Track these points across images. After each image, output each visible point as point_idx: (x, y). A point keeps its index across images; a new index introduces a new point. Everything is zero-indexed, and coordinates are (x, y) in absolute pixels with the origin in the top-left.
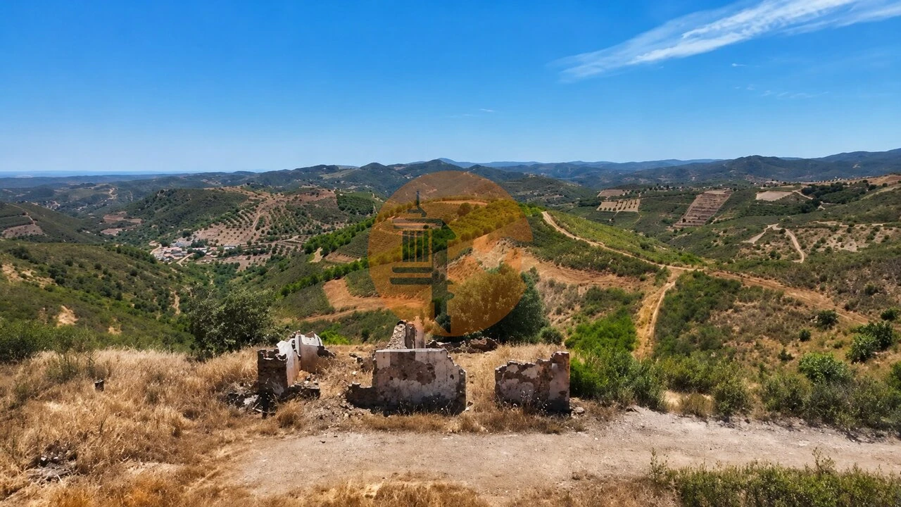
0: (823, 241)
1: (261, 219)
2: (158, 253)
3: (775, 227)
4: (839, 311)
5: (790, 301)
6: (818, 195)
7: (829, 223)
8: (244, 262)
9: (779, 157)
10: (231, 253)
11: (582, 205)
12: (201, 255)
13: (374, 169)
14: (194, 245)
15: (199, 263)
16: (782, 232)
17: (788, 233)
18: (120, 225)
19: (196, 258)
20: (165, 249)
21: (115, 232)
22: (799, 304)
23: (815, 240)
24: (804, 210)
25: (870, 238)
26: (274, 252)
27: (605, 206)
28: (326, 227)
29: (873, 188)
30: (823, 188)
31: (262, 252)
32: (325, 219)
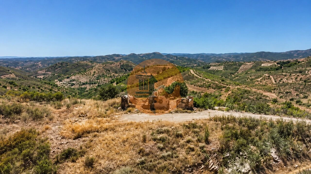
0: (282, 79)
1: (94, 72)
2: (58, 83)
3: (267, 75)
4: (278, 98)
5: (265, 96)
6: (282, 65)
7: (284, 74)
8: (88, 87)
9: (271, 52)
10: (84, 84)
11: (204, 68)
12: (73, 85)
13: (133, 55)
14: (71, 81)
15: (73, 87)
16: (269, 76)
17: (271, 76)
18: (44, 74)
19: (72, 86)
20: (61, 82)
21: (42, 77)
22: (267, 97)
23: (279, 79)
24: (277, 69)
25: (296, 78)
26: (99, 83)
27: (211, 68)
28: (116, 75)
29: (299, 62)
30: (283, 62)
31: (95, 83)
32: (116, 73)
